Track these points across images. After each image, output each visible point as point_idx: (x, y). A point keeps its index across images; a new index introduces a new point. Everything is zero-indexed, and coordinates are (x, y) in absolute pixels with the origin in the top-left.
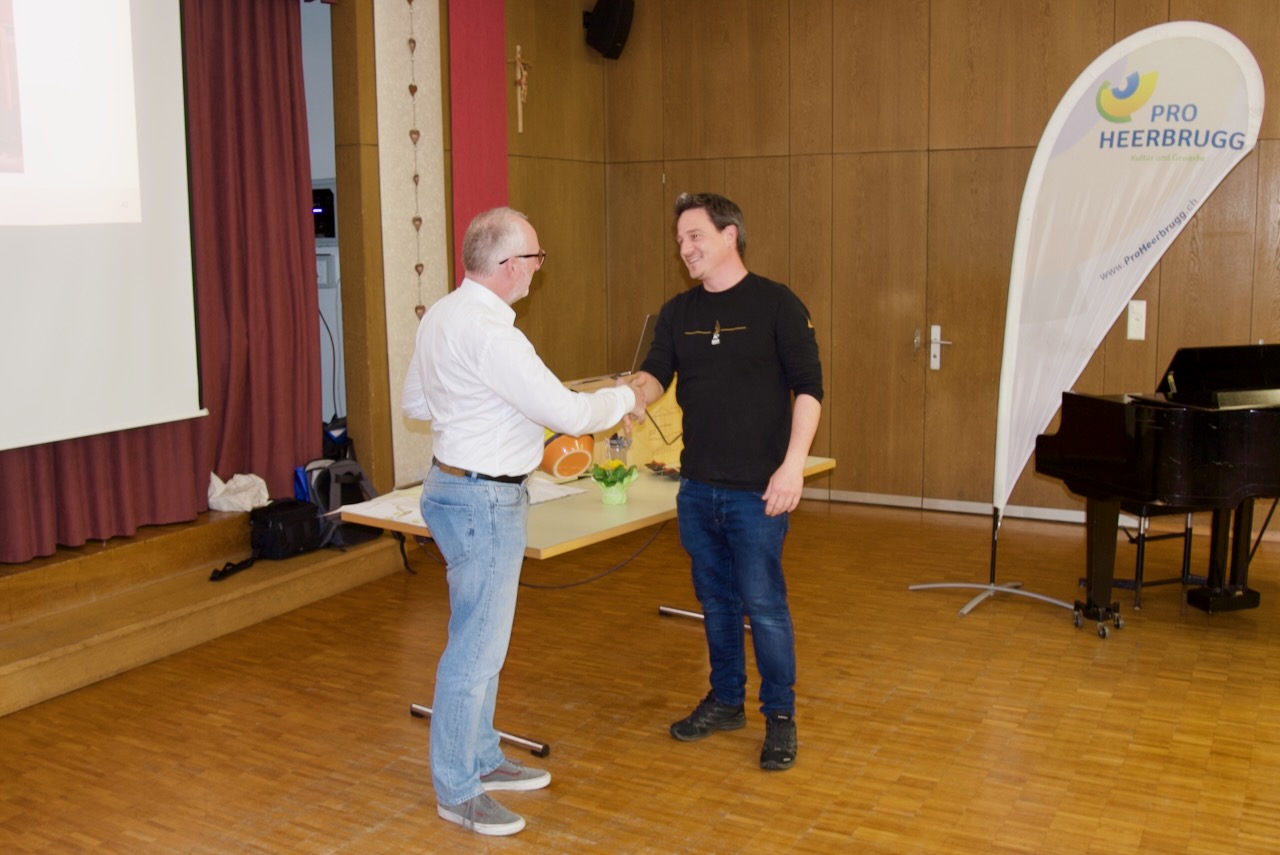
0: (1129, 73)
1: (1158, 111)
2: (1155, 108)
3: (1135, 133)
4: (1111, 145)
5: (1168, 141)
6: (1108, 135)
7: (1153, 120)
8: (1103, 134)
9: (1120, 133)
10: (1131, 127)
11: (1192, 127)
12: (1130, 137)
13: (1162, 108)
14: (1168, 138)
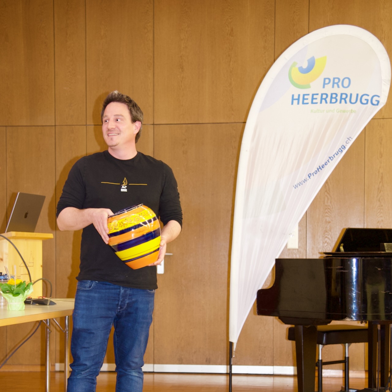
0: (309, 57)
1: (327, 81)
2: (325, 79)
3: (313, 95)
4: (298, 103)
5: (334, 100)
6: (296, 97)
7: (324, 87)
8: (293, 96)
9: (304, 95)
10: (310, 91)
11: (348, 91)
12: (310, 97)
13: (329, 79)
14: (333, 98)
